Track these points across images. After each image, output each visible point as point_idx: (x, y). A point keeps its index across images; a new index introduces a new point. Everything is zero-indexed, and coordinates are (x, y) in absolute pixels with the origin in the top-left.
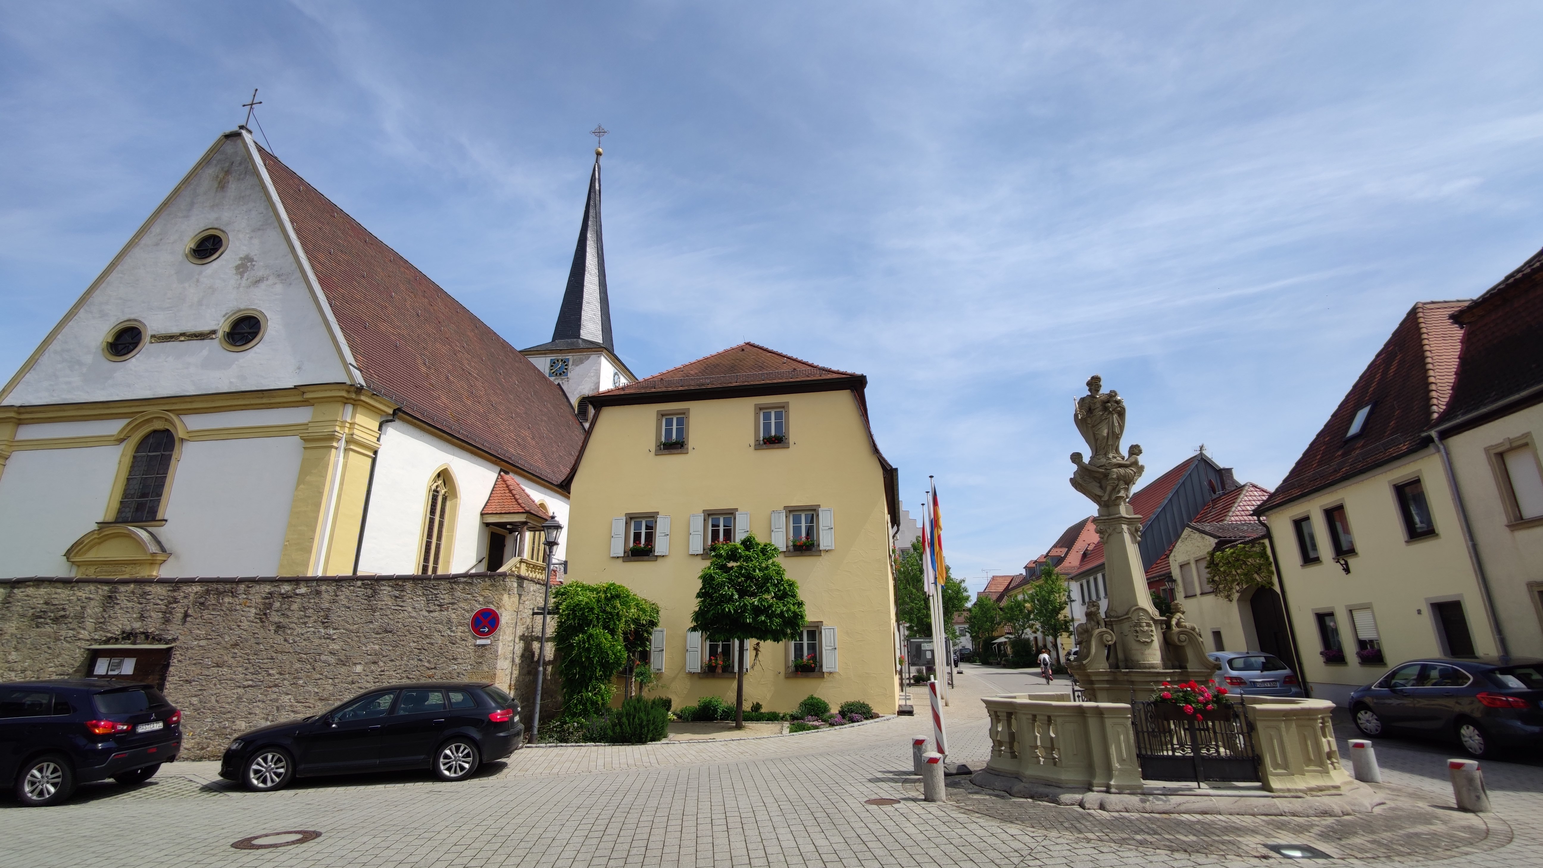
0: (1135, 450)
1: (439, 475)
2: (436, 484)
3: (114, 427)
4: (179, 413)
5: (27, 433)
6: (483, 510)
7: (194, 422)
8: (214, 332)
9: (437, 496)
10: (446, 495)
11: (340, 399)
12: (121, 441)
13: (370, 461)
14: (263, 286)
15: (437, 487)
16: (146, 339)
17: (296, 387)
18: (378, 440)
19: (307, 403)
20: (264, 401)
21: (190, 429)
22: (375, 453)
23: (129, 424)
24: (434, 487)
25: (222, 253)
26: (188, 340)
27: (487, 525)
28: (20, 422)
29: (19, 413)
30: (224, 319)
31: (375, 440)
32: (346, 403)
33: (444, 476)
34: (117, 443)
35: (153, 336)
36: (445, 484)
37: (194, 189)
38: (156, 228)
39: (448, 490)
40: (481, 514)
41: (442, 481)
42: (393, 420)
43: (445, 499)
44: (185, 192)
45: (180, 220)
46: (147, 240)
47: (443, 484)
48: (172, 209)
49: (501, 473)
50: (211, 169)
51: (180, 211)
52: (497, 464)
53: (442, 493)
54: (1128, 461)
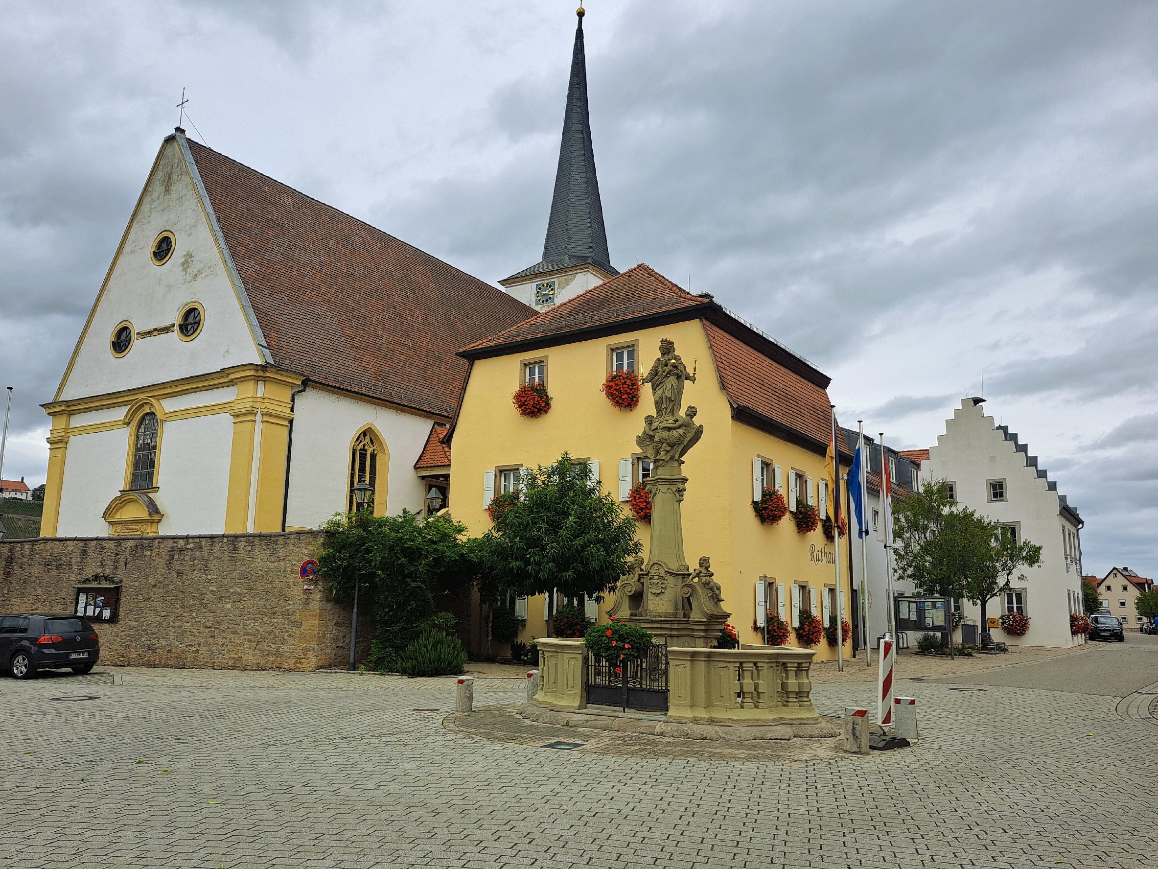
0: (692, 412)
1: (364, 434)
2: (362, 444)
3: (121, 413)
4: (158, 398)
5: (78, 421)
6: (416, 464)
7: (168, 406)
8: (173, 325)
9: (366, 454)
10: (376, 453)
11: (252, 377)
12: (128, 424)
13: (286, 431)
14: (199, 277)
15: (364, 446)
16: (134, 336)
17: (222, 370)
18: (292, 410)
19: (232, 383)
20: (207, 383)
21: (166, 411)
22: (291, 422)
23: (129, 411)
24: (360, 446)
25: (172, 253)
26: (159, 334)
27: (423, 478)
28: (71, 414)
29: (68, 406)
30: (178, 313)
31: (288, 411)
32: (258, 381)
33: (368, 434)
34: (126, 426)
35: (138, 333)
36: (372, 443)
37: (151, 195)
38: (131, 236)
39: (375, 447)
40: (415, 468)
41: (368, 439)
42: (304, 390)
43: (373, 457)
44: (147, 199)
45: (145, 226)
46: (127, 248)
47: (369, 443)
48: (140, 217)
49: (435, 426)
50: (160, 175)
51: (144, 218)
52: (430, 418)
53: (370, 451)
54: (678, 424)
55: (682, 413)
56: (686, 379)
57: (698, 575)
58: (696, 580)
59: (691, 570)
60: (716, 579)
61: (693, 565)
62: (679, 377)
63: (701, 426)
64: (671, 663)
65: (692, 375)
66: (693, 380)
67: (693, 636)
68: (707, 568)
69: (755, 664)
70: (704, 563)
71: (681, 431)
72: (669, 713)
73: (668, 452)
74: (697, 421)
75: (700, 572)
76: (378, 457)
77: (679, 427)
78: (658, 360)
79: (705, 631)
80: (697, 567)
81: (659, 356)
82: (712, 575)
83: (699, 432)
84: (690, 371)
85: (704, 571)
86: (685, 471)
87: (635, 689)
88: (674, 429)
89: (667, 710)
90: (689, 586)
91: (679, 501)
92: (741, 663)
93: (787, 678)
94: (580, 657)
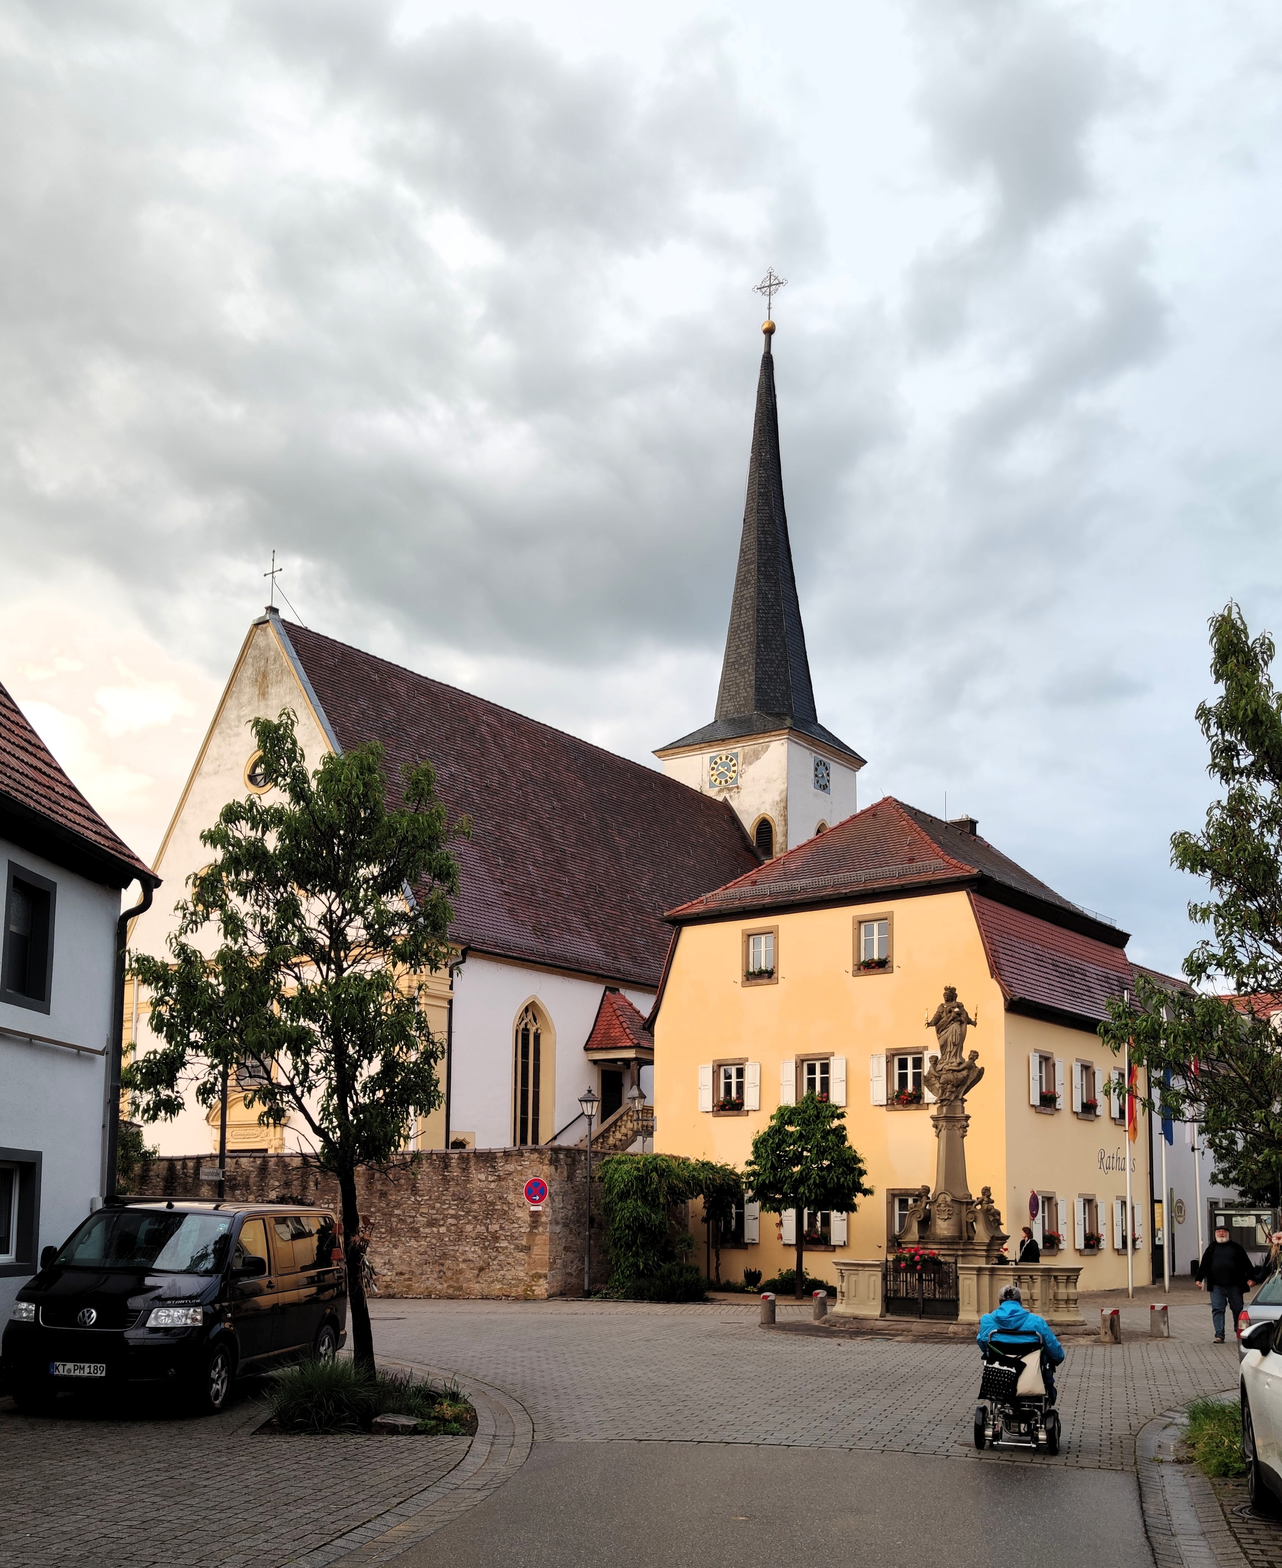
0: (974, 1055)
1: (526, 1010)
2: (524, 1022)
6: (587, 1044)
9: (529, 1035)
10: (539, 1032)
13: (445, 1013)
15: (526, 1024)
18: (451, 988)
22: (450, 1002)
24: (522, 1026)
27: (595, 1062)
31: (447, 988)
33: (532, 1010)
36: (535, 1020)
37: (238, 698)
38: (212, 750)
39: (538, 1026)
40: (586, 1049)
41: (530, 1016)
42: (463, 961)
43: (537, 1037)
44: (230, 703)
45: (232, 739)
46: (206, 767)
47: (532, 1020)
48: (222, 726)
49: (607, 993)
50: (248, 672)
51: (230, 728)
52: (600, 982)
53: (532, 1030)
54: (962, 1067)
55: (966, 1055)
56: (969, 1023)
57: (980, 1203)
58: (979, 1207)
59: (974, 1198)
60: (996, 1206)
61: (976, 1194)
62: (961, 1023)
63: (983, 1069)
64: (961, 1277)
65: (973, 1020)
66: (975, 1024)
67: (976, 1255)
68: (988, 1197)
69: (1031, 1277)
70: (986, 1191)
71: (965, 1073)
72: (960, 1318)
73: (952, 1092)
74: (978, 1063)
75: (983, 1200)
76: (542, 1036)
77: (963, 1069)
78: (942, 1005)
79: (986, 1251)
80: (980, 1196)
81: (944, 1002)
82: (993, 1202)
83: (981, 1072)
84: (972, 1017)
85: (986, 1199)
86: (968, 1108)
87: (929, 1299)
88: (959, 1071)
89: (958, 1315)
90: (973, 1212)
91: (963, 1137)
92: (1019, 1276)
93: (1058, 1288)
94: (880, 1274)
